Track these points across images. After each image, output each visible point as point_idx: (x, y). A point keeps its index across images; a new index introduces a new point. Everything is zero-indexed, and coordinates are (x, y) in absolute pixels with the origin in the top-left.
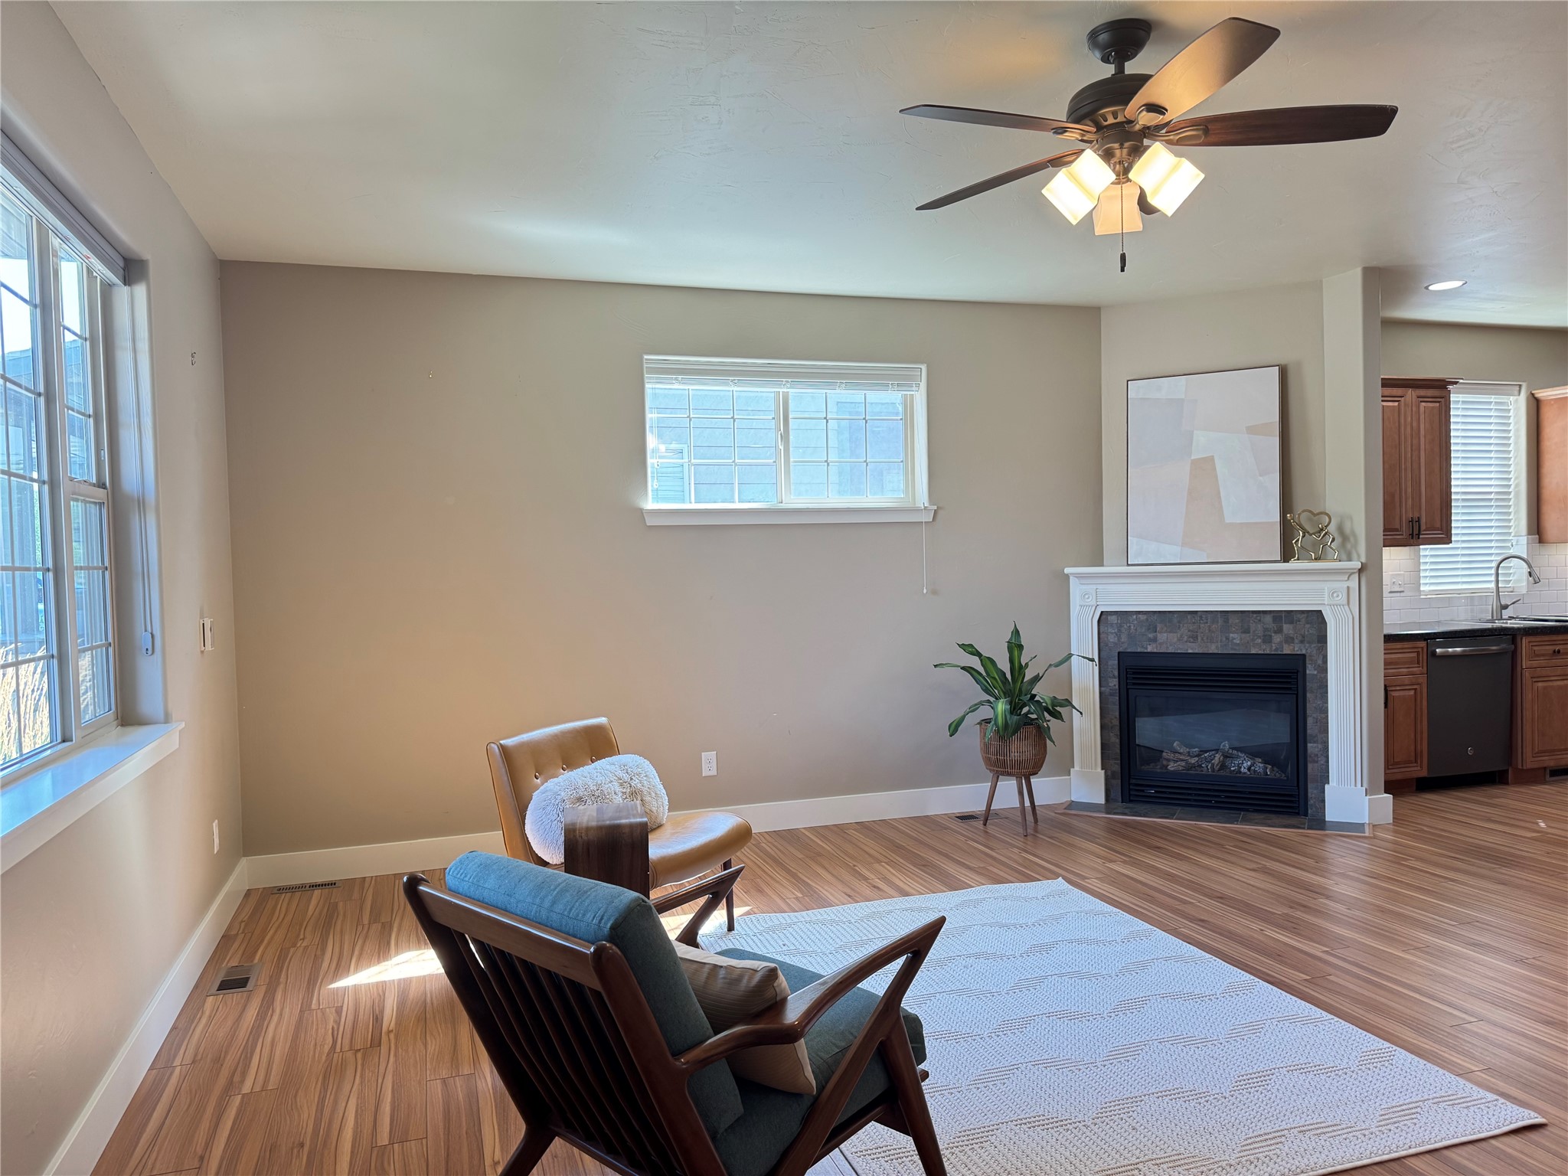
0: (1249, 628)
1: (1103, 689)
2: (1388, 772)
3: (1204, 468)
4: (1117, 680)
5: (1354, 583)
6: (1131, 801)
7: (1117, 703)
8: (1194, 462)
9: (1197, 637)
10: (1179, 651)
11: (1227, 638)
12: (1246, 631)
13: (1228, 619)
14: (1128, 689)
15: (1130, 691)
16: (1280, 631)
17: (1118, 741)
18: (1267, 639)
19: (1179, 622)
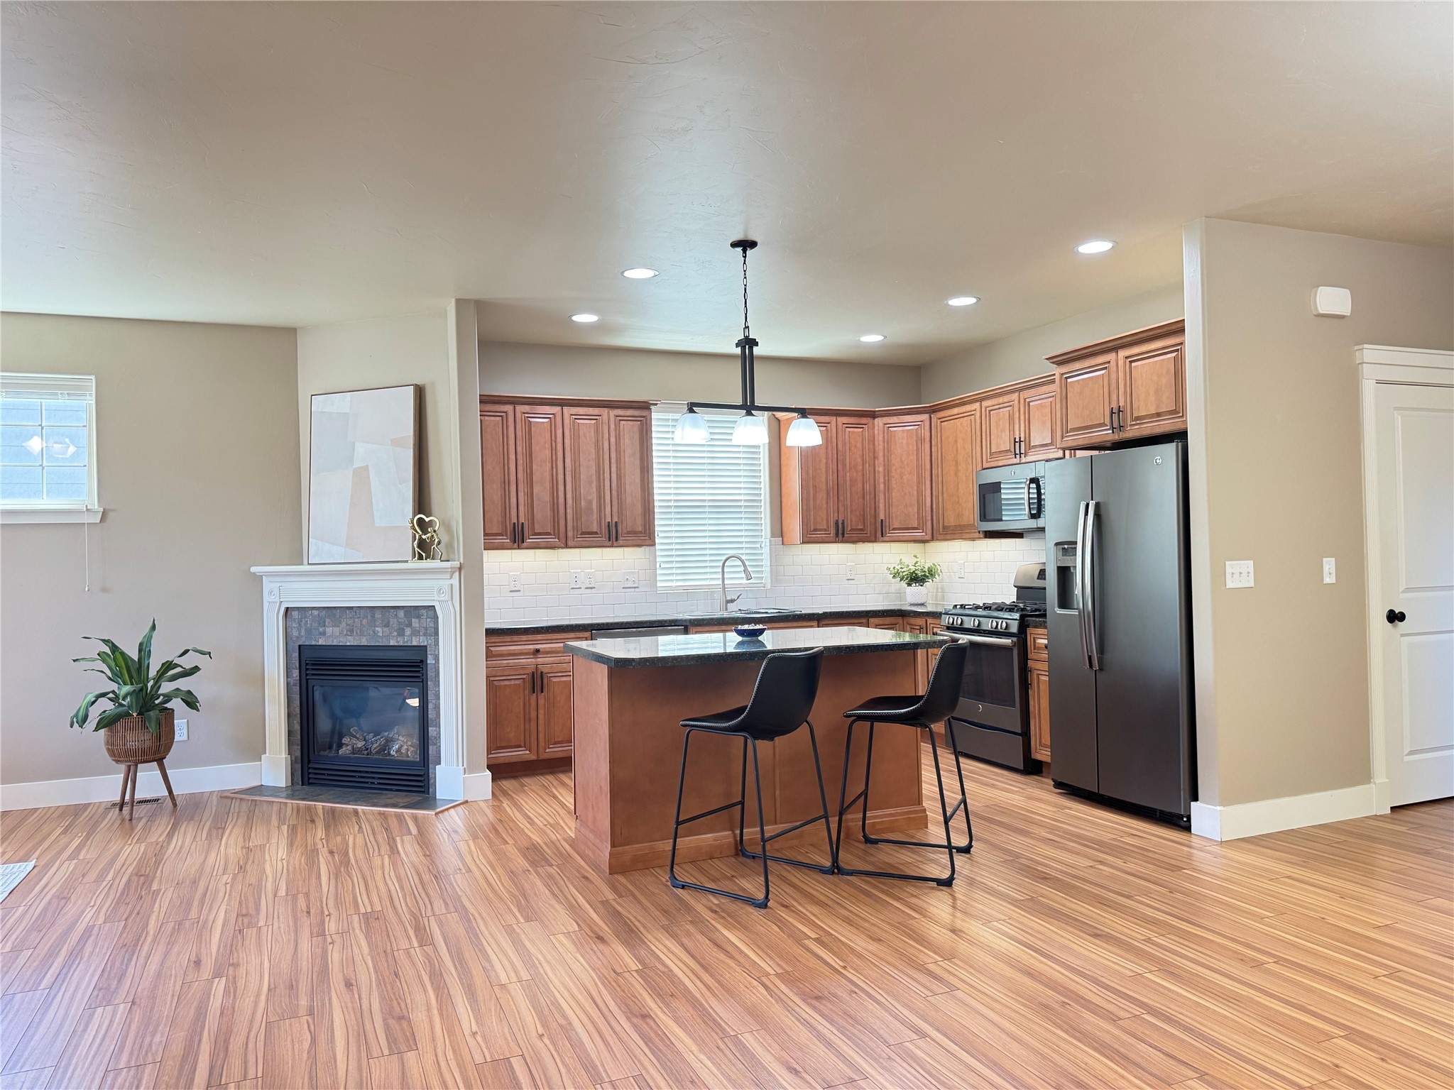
0: (389, 622)
1: (289, 679)
2: (489, 756)
3: (361, 476)
4: (298, 671)
5: (455, 581)
6: (310, 784)
7: (299, 693)
8: (355, 471)
9: (353, 631)
10: (341, 644)
11: (374, 632)
12: (387, 625)
13: (374, 614)
14: (307, 680)
15: (309, 681)
16: (410, 625)
17: (299, 728)
18: (401, 633)
19: (340, 617)
